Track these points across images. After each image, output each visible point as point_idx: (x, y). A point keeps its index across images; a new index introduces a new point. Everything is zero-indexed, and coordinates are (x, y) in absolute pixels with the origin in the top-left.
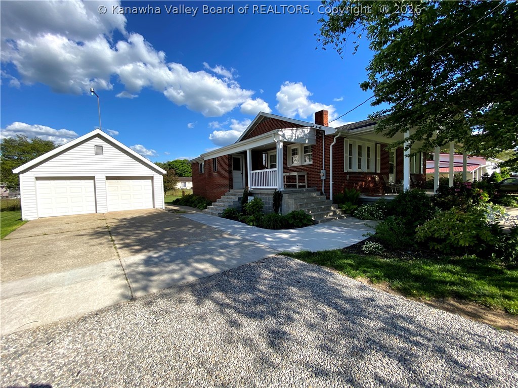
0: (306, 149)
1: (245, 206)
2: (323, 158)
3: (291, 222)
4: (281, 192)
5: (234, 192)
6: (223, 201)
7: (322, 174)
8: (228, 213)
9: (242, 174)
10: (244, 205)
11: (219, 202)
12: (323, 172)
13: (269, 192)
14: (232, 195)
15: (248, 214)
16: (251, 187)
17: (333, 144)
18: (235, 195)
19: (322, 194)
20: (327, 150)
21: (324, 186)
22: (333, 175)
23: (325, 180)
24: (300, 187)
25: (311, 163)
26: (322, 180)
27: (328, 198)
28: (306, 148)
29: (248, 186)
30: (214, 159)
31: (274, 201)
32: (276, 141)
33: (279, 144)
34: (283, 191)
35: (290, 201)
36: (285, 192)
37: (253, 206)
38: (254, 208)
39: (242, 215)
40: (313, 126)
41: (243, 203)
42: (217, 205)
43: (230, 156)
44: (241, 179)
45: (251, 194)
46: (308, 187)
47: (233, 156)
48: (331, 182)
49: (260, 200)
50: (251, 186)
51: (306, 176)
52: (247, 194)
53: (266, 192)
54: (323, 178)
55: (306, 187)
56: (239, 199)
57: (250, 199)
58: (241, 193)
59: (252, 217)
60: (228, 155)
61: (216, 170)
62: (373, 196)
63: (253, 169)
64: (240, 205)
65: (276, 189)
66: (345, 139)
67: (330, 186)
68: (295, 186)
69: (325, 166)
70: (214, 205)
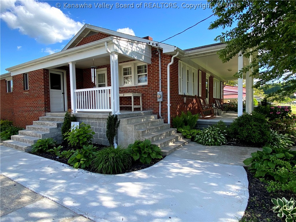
0: (139, 69)
1: (67, 136)
2: (160, 78)
3: (136, 158)
4: (117, 116)
5: (52, 116)
6: (34, 129)
7: (158, 96)
8: (41, 146)
9: (63, 93)
10: (65, 134)
11: (30, 129)
12: (159, 94)
13: (101, 116)
14: (48, 119)
15: (71, 148)
16: (75, 110)
17: (171, 63)
18: (53, 120)
19: (159, 117)
20: (164, 70)
21: (161, 109)
22: (170, 97)
23: (161, 102)
24: (136, 109)
25: (146, 83)
26: (159, 102)
27: (166, 122)
28: (139, 67)
29: (71, 108)
30: (25, 75)
31: (107, 128)
32: (110, 52)
33: (114, 56)
34: (120, 115)
35: (128, 128)
36: (123, 117)
37: (78, 136)
38: (81, 138)
39: (62, 150)
40: (149, 43)
41: (64, 132)
42: (25, 134)
43: (46, 71)
44: (62, 99)
45: (75, 119)
46: (144, 109)
47: (50, 72)
48: (169, 105)
49: (89, 127)
50: (75, 108)
51: (141, 98)
52: (70, 119)
53: (96, 116)
54: (160, 100)
55: (141, 110)
56: (59, 125)
57: (75, 125)
58: (61, 117)
59: (77, 154)
60: (44, 69)
61: (27, 89)
62: (203, 118)
63: (78, 88)
64: (60, 133)
65: (110, 113)
66: (179, 61)
67: (167, 109)
68: (130, 109)
69: (162, 87)
70: (22, 134)
